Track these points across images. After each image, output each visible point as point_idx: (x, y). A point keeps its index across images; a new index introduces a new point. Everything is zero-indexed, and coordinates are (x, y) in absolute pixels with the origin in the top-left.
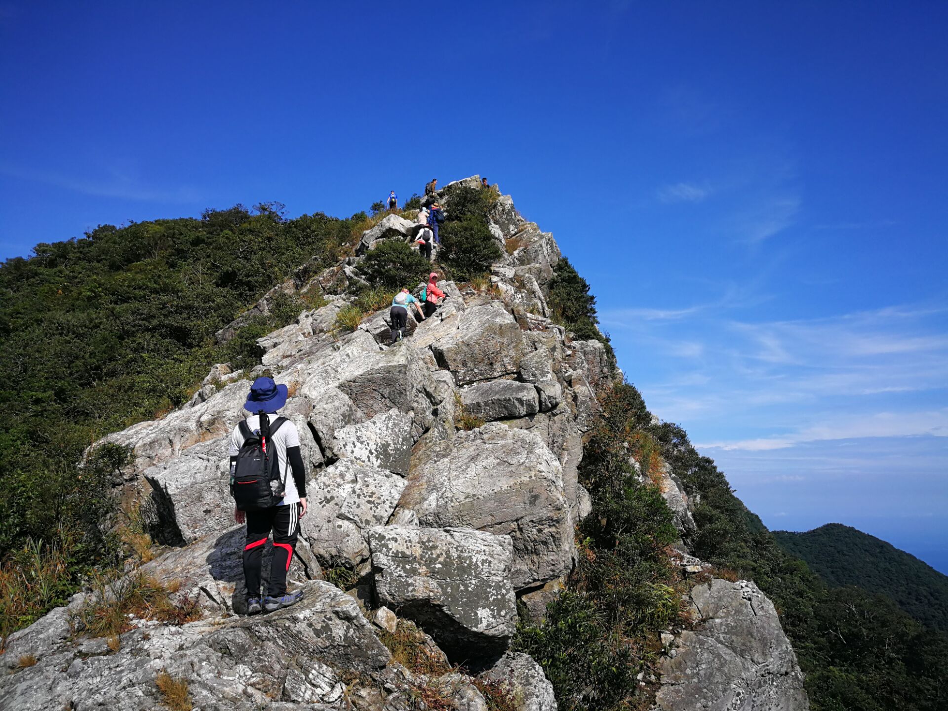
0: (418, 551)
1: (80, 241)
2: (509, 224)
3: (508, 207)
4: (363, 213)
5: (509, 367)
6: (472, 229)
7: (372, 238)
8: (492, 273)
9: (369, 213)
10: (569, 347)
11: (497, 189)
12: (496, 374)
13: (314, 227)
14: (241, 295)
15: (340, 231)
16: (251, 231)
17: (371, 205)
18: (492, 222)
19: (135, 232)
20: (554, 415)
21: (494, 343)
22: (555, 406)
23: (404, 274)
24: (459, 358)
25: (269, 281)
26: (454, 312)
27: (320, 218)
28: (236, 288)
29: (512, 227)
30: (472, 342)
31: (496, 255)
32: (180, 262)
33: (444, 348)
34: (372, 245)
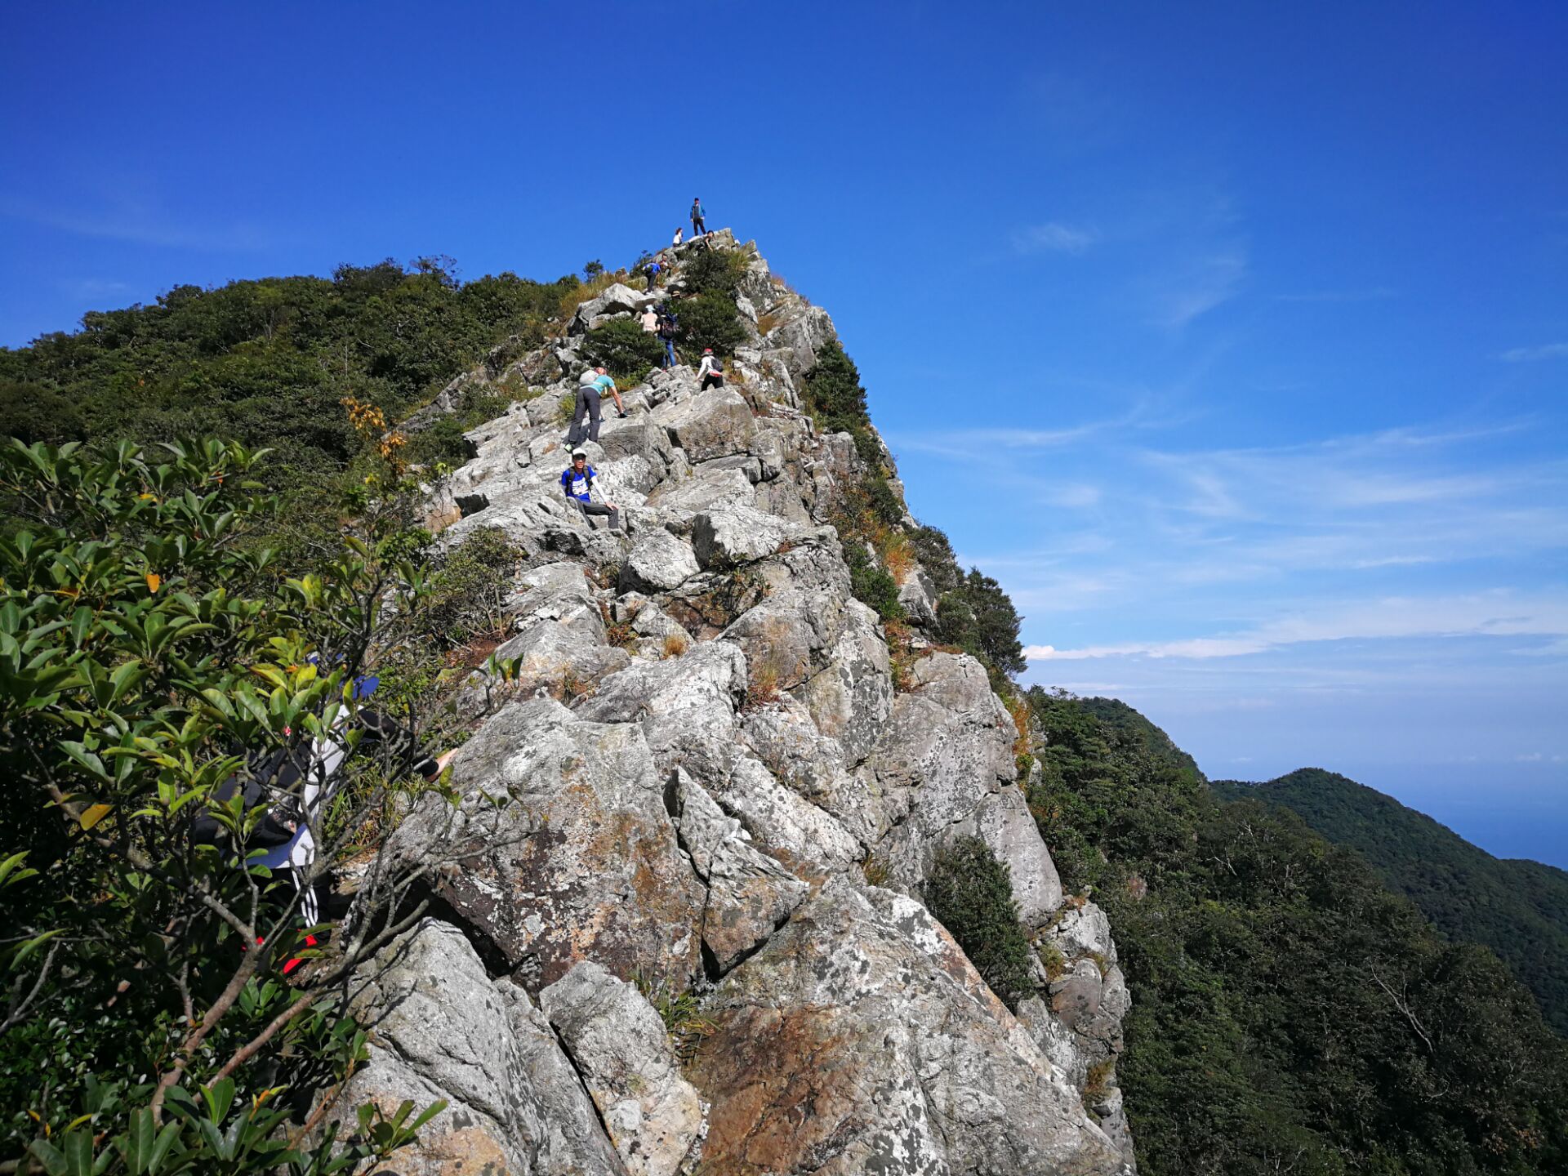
0: (655, 519)
1: (149, 309)
2: (763, 296)
3: (762, 276)
4: (573, 276)
5: (740, 447)
6: (712, 307)
7: (592, 314)
8: (734, 357)
9: (582, 277)
10: (817, 440)
11: (755, 247)
12: (727, 453)
13: (501, 294)
14: (402, 388)
15: (545, 302)
16: (413, 299)
17: (584, 265)
18: (741, 295)
19: (237, 296)
20: (775, 484)
21: (725, 423)
22: (776, 475)
23: (635, 358)
24: (691, 437)
25: (450, 369)
26: (689, 396)
27: (509, 281)
28: (395, 379)
29: (767, 301)
30: (704, 422)
31: (742, 337)
32: (313, 342)
33: (677, 427)
34: (593, 323)
